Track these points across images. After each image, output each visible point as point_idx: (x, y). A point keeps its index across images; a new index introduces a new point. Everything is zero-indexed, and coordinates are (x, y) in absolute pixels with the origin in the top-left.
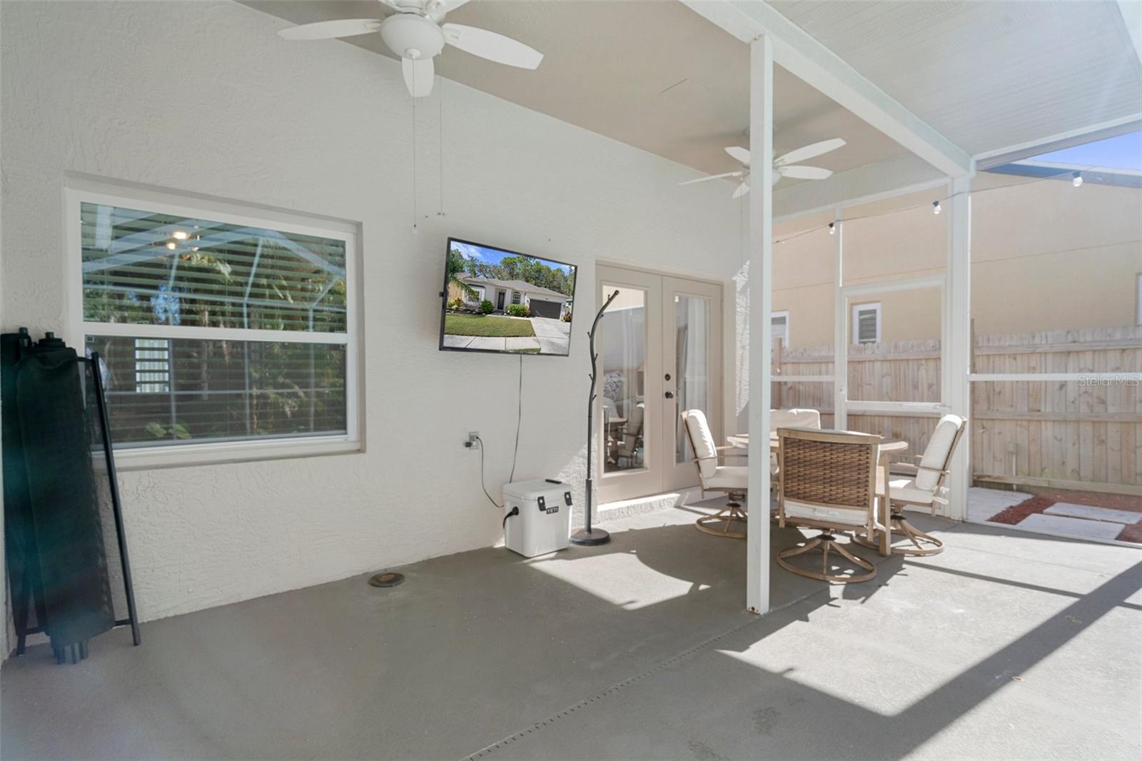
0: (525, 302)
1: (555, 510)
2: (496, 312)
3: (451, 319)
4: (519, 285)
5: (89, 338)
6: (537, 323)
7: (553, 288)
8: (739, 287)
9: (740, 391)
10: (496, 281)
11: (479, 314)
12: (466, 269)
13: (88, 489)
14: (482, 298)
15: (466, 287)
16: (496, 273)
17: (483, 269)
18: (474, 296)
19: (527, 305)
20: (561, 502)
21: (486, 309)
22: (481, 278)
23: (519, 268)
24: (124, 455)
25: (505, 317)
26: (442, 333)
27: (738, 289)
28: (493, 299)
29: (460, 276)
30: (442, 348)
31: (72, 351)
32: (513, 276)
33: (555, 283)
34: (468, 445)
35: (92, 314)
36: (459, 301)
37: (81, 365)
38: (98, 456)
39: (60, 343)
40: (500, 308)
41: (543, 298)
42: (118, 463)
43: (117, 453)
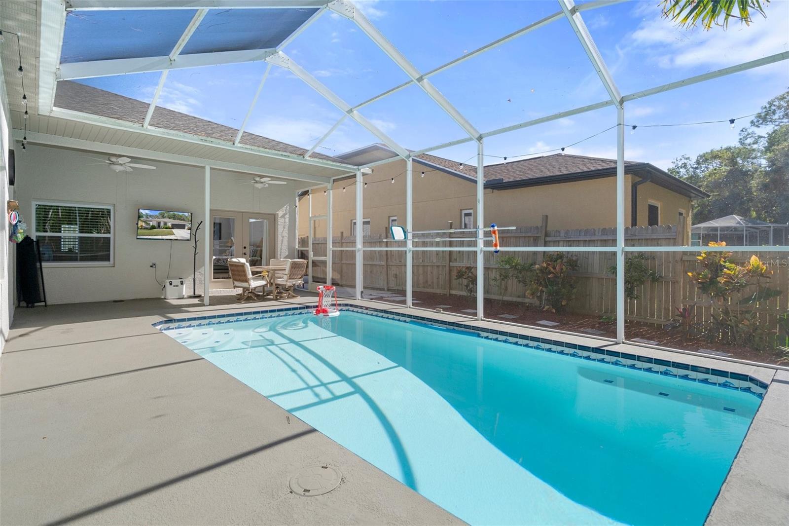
0: (169, 225)
1: (177, 286)
2: (157, 228)
3: (139, 231)
4: (166, 220)
5: (37, 236)
6: (174, 231)
7: (181, 220)
8: (280, 215)
9: (281, 253)
10: (157, 219)
11: (150, 229)
12: (144, 217)
13: (36, 272)
14: (151, 224)
15: (145, 222)
16: (157, 217)
17: (151, 216)
18: (149, 224)
19: (170, 226)
20: (179, 284)
21: (153, 227)
22: (150, 219)
23: (166, 215)
24: (45, 264)
25: (161, 230)
26: (137, 235)
27: (280, 216)
28: (155, 224)
29: (142, 219)
30: (137, 239)
31: (33, 239)
32: (163, 217)
33: (182, 218)
34: (151, 266)
35: (38, 230)
36: (142, 226)
37: (35, 243)
38: (38, 264)
39: (30, 238)
40: (159, 227)
41: (177, 223)
42: (43, 266)
43: (42, 264)
